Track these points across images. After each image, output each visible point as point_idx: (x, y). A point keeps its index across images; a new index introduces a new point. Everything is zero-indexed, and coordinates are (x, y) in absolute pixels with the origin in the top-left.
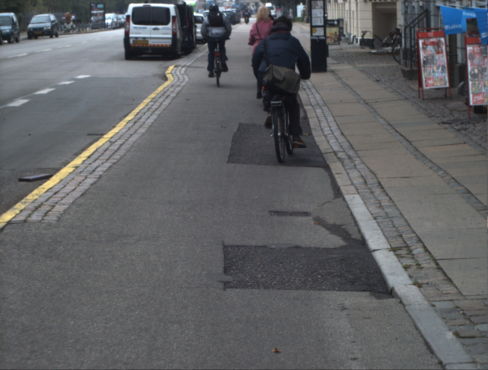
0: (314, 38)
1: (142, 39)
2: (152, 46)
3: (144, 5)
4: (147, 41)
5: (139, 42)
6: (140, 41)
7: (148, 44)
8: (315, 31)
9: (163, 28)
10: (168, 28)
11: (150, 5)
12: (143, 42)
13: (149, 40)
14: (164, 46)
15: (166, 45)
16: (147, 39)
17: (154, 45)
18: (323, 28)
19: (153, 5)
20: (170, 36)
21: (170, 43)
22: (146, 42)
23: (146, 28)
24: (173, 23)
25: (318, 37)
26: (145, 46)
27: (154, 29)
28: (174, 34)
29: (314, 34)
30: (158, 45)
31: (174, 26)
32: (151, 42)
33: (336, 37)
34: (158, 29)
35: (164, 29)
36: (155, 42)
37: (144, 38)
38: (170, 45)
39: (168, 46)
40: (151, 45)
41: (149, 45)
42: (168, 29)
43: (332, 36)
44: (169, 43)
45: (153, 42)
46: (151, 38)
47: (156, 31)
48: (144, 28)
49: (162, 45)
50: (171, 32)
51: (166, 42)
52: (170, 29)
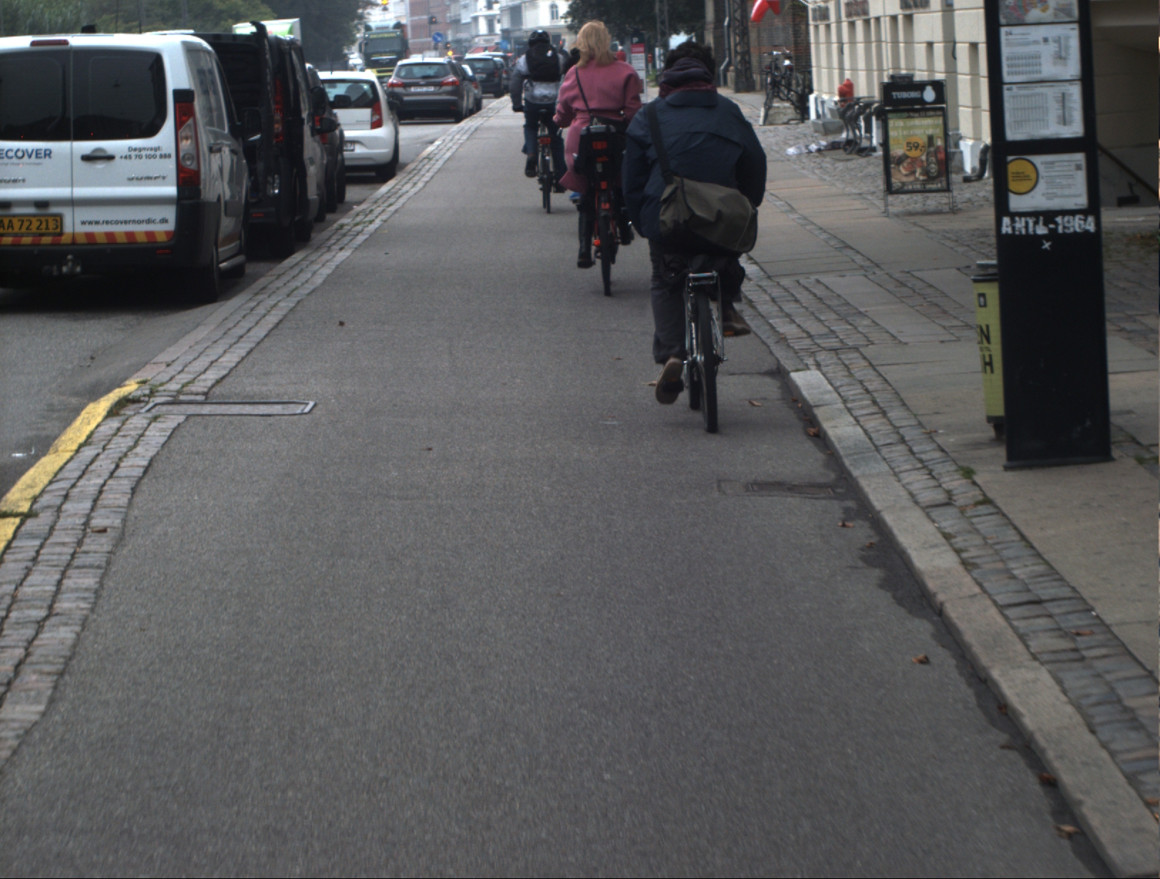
0: (1020, 224)
1: (32, 210)
2: (82, 240)
3: (33, 43)
4: (59, 218)
5: (16, 224)
6: (21, 217)
7: (61, 234)
8: (1021, 177)
9: (130, 149)
10: (157, 149)
11: (66, 42)
12: (35, 224)
13: (67, 213)
14: (142, 239)
15: (150, 234)
16: (54, 210)
17: (90, 236)
18: (1080, 157)
19: (78, 40)
20: (171, 190)
21: (171, 226)
22: (52, 225)
23: (48, 153)
24: (179, 125)
25: (1049, 216)
26: (46, 240)
27: (87, 158)
28: (188, 180)
29: (1016, 203)
30: (110, 235)
31: (187, 138)
32: (75, 224)
33: (933, 159)
34: (110, 158)
35: (140, 157)
36: (97, 223)
37: (42, 204)
38: (167, 233)
39: (161, 238)
40: (74, 235)
41: (65, 239)
42: (155, 153)
43: (913, 153)
44: (163, 222)
45: (83, 223)
46: (73, 203)
47: (100, 166)
48: (37, 153)
49: (130, 235)
50: (170, 166)
51: (149, 221)
52: (167, 156)
